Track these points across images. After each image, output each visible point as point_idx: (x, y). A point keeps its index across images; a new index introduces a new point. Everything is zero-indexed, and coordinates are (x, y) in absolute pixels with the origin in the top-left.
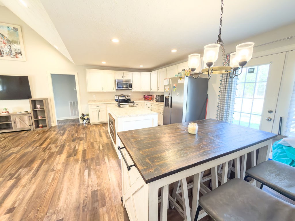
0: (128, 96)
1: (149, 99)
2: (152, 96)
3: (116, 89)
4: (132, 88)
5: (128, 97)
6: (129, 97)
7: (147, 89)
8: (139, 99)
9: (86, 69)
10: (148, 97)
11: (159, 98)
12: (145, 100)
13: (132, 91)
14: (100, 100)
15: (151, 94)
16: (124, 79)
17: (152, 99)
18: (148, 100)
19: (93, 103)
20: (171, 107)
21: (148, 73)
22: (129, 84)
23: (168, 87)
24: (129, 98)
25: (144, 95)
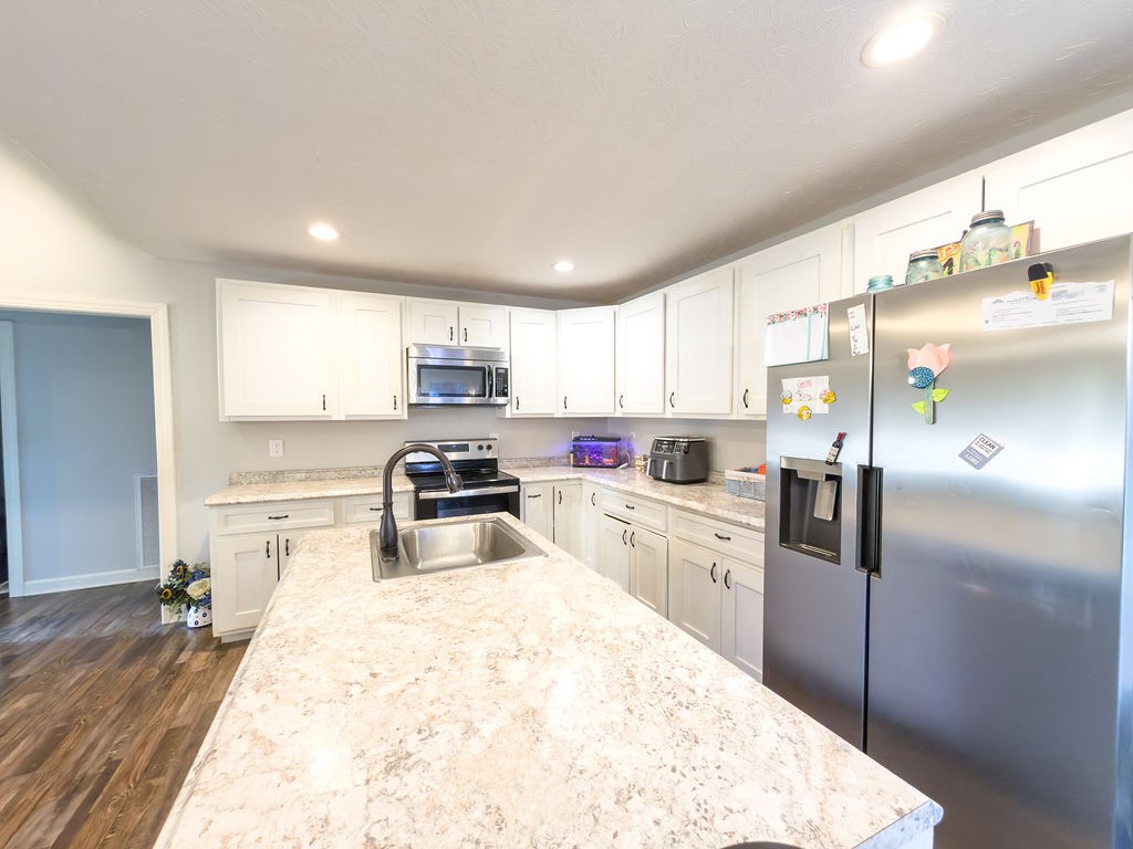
0: (485, 444)
1: (606, 461)
2: (618, 440)
3: (410, 405)
4: (505, 395)
5: (480, 448)
6: (489, 447)
7: (591, 402)
8: (548, 462)
9: (219, 282)
10: (598, 452)
11: (678, 455)
12: (578, 464)
13: (508, 415)
14: (308, 471)
15: (611, 431)
16: (463, 343)
17: (620, 460)
18: (597, 465)
19: (242, 500)
20: (870, 559)
21: (602, 313)
22: (490, 373)
23: (821, 384)
24: (489, 455)
25: (577, 439)
